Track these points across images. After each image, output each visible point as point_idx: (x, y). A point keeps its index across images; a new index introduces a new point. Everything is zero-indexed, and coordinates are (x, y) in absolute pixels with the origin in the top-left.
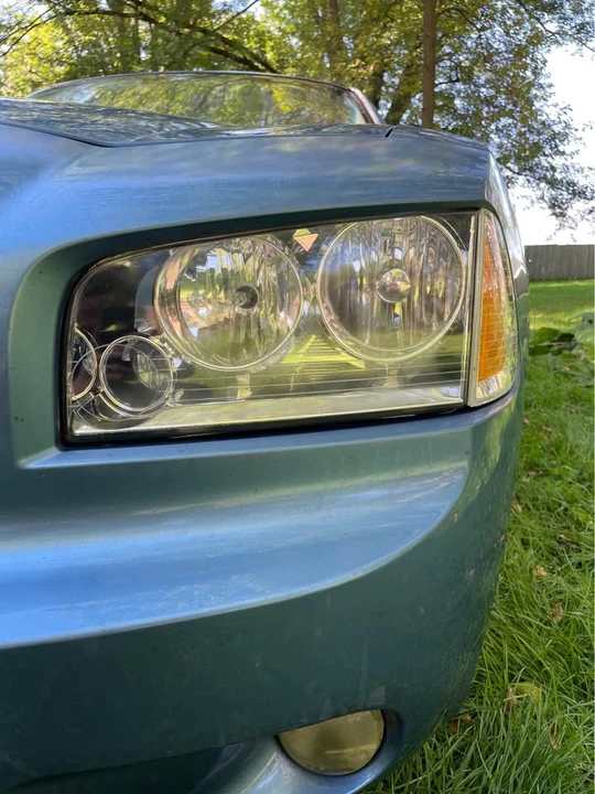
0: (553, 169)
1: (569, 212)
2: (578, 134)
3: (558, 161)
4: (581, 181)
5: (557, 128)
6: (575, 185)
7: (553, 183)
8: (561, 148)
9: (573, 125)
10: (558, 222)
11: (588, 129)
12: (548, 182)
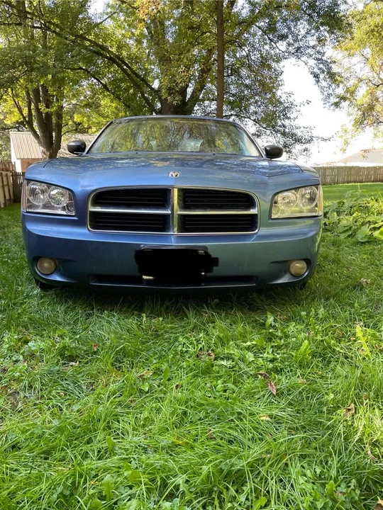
0: (284, 126)
1: (293, 151)
2: (298, 108)
3: (287, 122)
4: (298, 132)
5: (286, 105)
6: (296, 135)
7: (284, 134)
8: (288, 115)
9: (295, 103)
10: (288, 156)
11: (302, 105)
12: (282, 134)
